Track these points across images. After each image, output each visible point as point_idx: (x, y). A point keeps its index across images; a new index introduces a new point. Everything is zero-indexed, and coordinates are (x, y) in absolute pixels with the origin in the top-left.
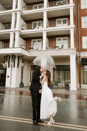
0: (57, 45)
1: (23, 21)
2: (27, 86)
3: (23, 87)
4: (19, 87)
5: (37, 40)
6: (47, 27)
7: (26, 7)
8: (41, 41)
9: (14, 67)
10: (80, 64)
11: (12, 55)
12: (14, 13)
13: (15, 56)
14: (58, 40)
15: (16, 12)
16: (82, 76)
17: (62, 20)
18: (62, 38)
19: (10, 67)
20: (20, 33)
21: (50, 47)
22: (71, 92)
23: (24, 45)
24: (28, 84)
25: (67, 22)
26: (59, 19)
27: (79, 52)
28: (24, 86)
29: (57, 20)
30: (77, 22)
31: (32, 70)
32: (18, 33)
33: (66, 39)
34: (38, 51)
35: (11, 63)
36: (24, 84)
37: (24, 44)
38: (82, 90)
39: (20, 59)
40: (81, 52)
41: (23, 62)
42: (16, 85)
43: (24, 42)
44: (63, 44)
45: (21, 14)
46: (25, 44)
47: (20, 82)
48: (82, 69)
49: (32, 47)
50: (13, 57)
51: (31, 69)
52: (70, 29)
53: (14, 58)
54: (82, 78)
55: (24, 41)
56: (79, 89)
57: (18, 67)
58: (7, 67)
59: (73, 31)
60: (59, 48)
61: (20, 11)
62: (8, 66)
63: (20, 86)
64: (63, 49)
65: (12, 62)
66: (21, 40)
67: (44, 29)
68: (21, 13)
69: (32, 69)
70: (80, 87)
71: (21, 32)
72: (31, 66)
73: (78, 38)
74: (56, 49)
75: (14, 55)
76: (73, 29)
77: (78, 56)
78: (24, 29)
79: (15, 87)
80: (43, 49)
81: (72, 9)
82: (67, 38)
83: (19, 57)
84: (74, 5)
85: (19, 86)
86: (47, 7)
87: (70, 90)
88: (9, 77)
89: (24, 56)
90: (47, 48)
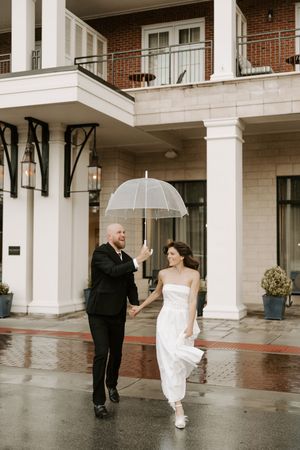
5: (173, 29)
8: (197, 30)
9: (45, 193)
11: (30, 120)
13: (45, 127)
19: (22, 192)
21: (254, 65)
23: (100, 62)
34: (185, 88)
35: (24, 173)
37: (95, 53)
39: (79, 142)
41: (94, 161)
43: (100, 44)
46: (105, 51)
47: (82, 279)
49: (145, 70)
50: (32, 130)
53: (40, 139)
57: (67, 194)
58: (7, 196)
62: (7, 186)
65: (32, 161)
66: (79, 30)
75: (39, 122)
79: (57, 312)
80: (214, 78)
83: (69, 133)
85: (77, 302)
88: (18, 253)
89: (98, 125)
90: (239, 71)
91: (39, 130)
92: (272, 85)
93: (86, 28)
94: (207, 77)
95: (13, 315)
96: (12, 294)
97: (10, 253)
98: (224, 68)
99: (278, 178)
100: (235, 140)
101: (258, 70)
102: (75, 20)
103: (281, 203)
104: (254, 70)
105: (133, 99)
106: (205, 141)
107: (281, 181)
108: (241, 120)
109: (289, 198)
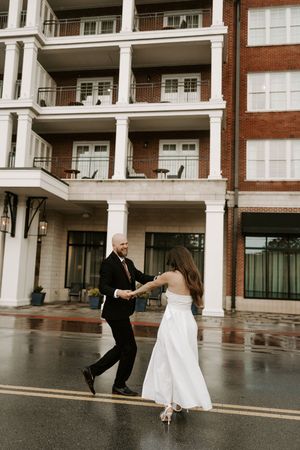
0: (161, 166)
1: (45, 74)
2: (53, 300)
3: (42, 303)
4: (28, 303)
5: (92, 145)
6: (131, 102)
7: (56, 25)
8: (105, 147)
9: (13, 235)
10: (235, 230)
11: (8, 193)
12: (15, 41)
13: (16, 198)
14: (166, 147)
15: (19, 40)
16: (240, 270)
17: (181, 78)
18: (179, 143)
20: (34, 116)
21: (137, 171)
22: (205, 321)
23: (48, 161)
24: (56, 293)
25: (199, 88)
26: (172, 77)
27: (233, 190)
28: (47, 300)
29: (164, 78)
30: (231, 88)
31: (70, 248)
32: (26, 117)
33: (192, 147)
34: (98, 181)
35: (3, 223)
36: (44, 294)
37: (45, 156)
38: (238, 314)
39: (35, 207)
40: (240, 193)
41: (43, 218)
42: (18, 297)
43: (48, 148)
44: (183, 163)
45: (39, 49)
46: (51, 155)
47: (30, 287)
48: (240, 246)
49: (73, 168)
50: (8, 198)
51: (68, 245)
52: (210, 113)
53: (12, 203)
54: (240, 277)
55: (46, 144)
56: (232, 311)
57: (26, 236)
59: (219, 120)
60: (169, 177)
61: (36, 36)
63: (31, 301)
64: (183, 178)
65: (7, 217)
66: (37, 141)
67: (120, 106)
68: (39, 46)
69: (71, 243)
70: (233, 306)
71: (38, 114)
73: (234, 145)
74: (159, 179)
75: (12, 194)
76: (221, 112)
77: (231, 204)
78: (48, 102)
79: (16, 305)
80: (114, 178)
81: (220, 45)
82: (195, 142)
83: (29, 201)
84: (225, 30)
85: (27, 301)
86: (134, 30)
87: (203, 314)
89: (47, 198)
90: (128, 175)
91: (12, 198)
92: (145, 185)
93: (41, 140)
94: (110, 177)
98: (120, 173)
99: (146, 233)
101: (138, 175)
102: (35, 136)
103: (148, 247)
104: (136, 175)
105: (68, 185)
106: (107, 212)
107: (148, 235)
108: (128, 202)
109: (152, 244)
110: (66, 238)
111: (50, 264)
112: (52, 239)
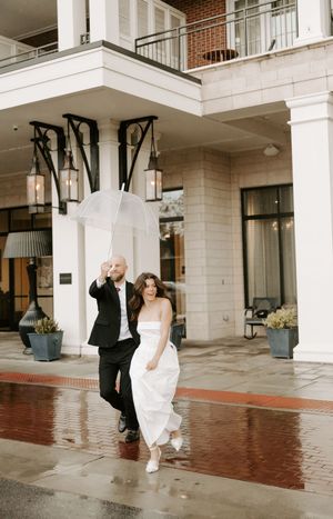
13: (93, 124)
19: (72, 208)
31: (251, 224)
43: (174, 20)
51: (245, 218)
55: (168, 11)
58: (55, 211)
65: (73, 168)
69: (250, 212)
72: (243, 191)
75: (82, 120)
83: (124, 130)
88: (69, 282)
89: (156, 118)
91: (84, 129)
95: (63, 357)
96: (61, 332)
97: (62, 282)
98: (311, 29)
100: (326, 122)
105: (199, 82)
106: (289, 127)
110: (237, 204)
111: (204, 261)
112: (202, 208)
